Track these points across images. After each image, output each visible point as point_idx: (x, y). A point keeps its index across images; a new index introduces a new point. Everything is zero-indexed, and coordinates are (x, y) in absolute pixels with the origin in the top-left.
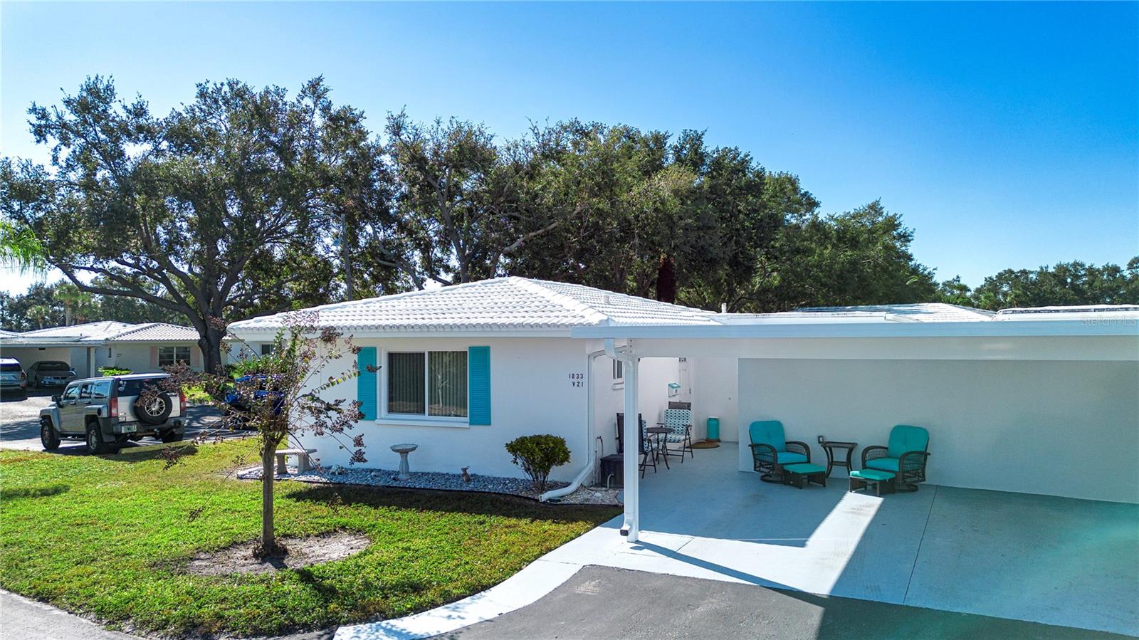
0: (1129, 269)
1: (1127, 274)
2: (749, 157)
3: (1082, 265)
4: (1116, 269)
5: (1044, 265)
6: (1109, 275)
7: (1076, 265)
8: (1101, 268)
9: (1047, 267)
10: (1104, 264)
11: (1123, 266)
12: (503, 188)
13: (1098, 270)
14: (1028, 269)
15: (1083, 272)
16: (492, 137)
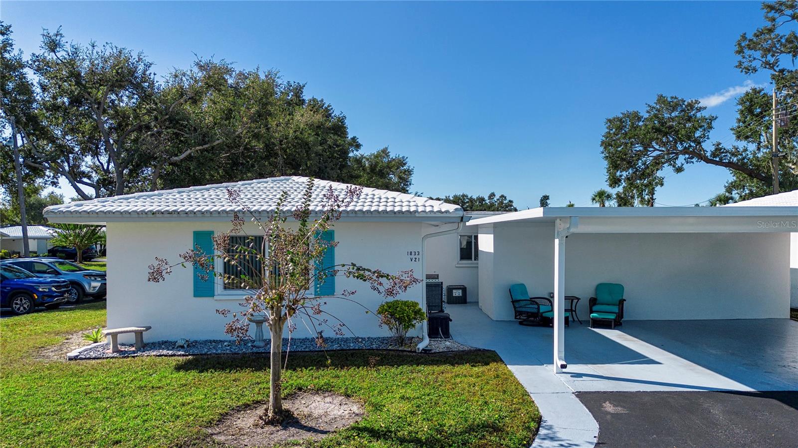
0: (489, 199)
1: (487, 201)
2: (331, 107)
3: (467, 196)
4: (483, 199)
5: (448, 196)
6: (480, 202)
7: (464, 196)
8: (475, 198)
9: (449, 197)
10: (477, 196)
11: (486, 198)
12: (169, 108)
13: (474, 199)
14: (440, 197)
15: (467, 200)
16: (151, 64)
